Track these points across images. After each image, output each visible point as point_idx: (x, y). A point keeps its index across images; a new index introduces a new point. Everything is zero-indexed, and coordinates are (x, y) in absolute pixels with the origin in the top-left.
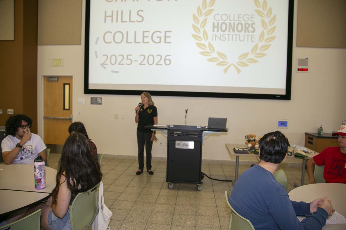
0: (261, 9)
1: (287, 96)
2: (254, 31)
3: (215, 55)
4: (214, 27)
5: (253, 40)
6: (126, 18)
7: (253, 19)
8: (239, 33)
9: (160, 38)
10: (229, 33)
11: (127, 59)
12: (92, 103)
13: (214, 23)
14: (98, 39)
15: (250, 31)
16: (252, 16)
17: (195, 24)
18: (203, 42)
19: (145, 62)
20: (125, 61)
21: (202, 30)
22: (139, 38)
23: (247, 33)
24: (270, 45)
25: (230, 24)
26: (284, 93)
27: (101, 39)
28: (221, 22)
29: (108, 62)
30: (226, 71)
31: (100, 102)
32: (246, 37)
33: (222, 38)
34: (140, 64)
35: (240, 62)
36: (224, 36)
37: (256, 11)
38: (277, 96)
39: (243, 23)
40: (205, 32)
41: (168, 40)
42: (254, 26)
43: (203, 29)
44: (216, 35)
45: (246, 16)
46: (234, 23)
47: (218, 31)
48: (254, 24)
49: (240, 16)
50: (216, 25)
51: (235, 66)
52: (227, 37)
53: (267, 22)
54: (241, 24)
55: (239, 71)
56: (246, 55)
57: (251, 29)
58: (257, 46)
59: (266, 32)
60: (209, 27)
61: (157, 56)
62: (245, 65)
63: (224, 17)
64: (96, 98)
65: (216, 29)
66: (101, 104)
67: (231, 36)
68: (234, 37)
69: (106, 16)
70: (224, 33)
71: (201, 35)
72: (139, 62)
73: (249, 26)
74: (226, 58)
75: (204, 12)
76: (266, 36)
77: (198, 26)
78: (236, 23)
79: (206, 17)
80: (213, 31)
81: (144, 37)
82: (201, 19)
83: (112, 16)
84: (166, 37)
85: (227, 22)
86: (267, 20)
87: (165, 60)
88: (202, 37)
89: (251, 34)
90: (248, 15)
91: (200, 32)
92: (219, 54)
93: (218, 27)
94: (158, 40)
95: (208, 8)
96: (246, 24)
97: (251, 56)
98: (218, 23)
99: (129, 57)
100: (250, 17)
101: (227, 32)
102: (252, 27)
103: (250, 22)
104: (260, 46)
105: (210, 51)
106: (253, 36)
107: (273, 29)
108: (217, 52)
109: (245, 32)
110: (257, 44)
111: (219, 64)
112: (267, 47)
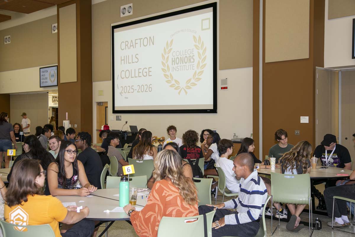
0: (197, 44)
1: (214, 110)
2: (194, 61)
3: (173, 82)
4: (173, 61)
5: (194, 68)
6: (130, 60)
7: (193, 52)
8: (186, 64)
9: (146, 72)
11: (132, 89)
12: (116, 120)
13: (172, 59)
14: (118, 76)
15: (192, 62)
16: (193, 50)
17: (163, 61)
18: (167, 73)
19: (140, 90)
21: (166, 65)
22: (137, 74)
23: (190, 64)
24: (203, 71)
25: (181, 57)
26: (212, 108)
27: (120, 76)
28: (176, 57)
29: (123, 92)
30: (179, 93)
31: (120, 119)
32: (190, 66)
33: (177, 69)
34: (138, 92)
35: (187, 86)
36: (178, 67)
37: (195, 46)
38: (208, 111)
39: (188, 56)
40: (168, 66)
41: (150, 74)
44: (174, 68)
45: (189, 51)
46: (183, 57)
47: (175, 64)
48: (194, 56)
49: (186, 51)
50: (173, 60)
51: (184, 89)
53: (201, 54)
54: (186, 57)
55: (186, 93)
56: (190, 80)
57: (192, 60)
58: (195, 73)
59: (201, 61)
60: (170, 62)
61: (145, 85)
62: (190, 88)
63: (178, 53)
64: (119, 116)
65: (173, 63)
66: (121, 120)
67: (181, 67)
68: (183, 67)
69: (121, 60)
70: (178, 65)
71: (166, 68)
72: (137, 90)
73: (191, 58)
74: (179, 83)
75: (167, 51)
76: (201, 65)
77: (165, 62)
78: (184, 56)
79: (168, 55)
80: (172, 65)
81: (139, 73)
82: (166, 56)
83: (124, 60)
84: (149, 72)
85: (179, 57)
86: (201, 52)
87: (149, 88)
89: (192, 64)
90: (190, 50)
91: (165, 65)
92: (176, 81)
94: (145, 74)
95: (169, 48)
97: (193, 81)
98: (174, 58)
99: (133, 87)
100: (191, 51)
101: (179, 65)
102: (193, 58)
103: (191, 55)
104: (197, 72)
105: (171, 80)
106: (193, 66)
107: (205, 58)
108: (175, 80)
109: (189, 63)
110: (196, 71)
111: (176, 89)
112: (201, 72)
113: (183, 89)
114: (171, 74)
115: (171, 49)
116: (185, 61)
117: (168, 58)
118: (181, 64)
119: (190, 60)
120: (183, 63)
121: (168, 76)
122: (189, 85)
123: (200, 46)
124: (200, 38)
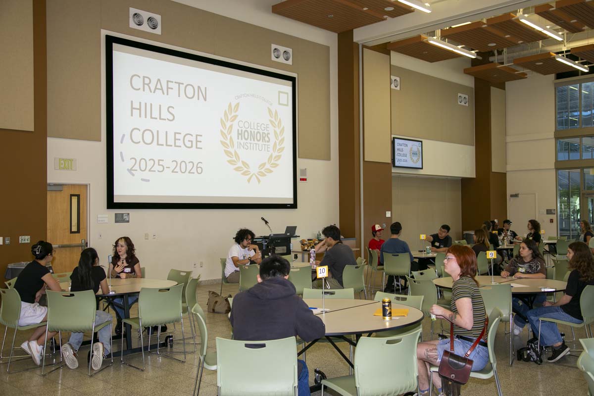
0: (273, 119)
1: (294, 206)
2: (269, 141)
3: (240, 164)
4: (238, 134)
5: (269, 149)
6: (156, 114)
8: (258, 143)
9: (192, 142)
10: (251, 142)
11: (159, 165)
12: (116, 222)
13: (238, 130)
14: (124, 135)
17: (223, 129)
18: (231, 149)
19: (178, 169)
20: (157, 167)
22: (171, 141)
24: (281, 155)
25: (251, 131)
26: (292, 202)
27: (127, 137)
28: (244, 129)
29: (137, 167)
30: (249, 181)
31: (128, 219)
32: (264, 146)
33: (245, 146)
34: (173, 172)
35: (260, 172)
37: (271, 121)
38: (287, 206)
39: (261, 132)
40: (231, 139)
41: (199, 145)
42: (269, 136)
43: (230, 135)
44: (240, 143)
47: (242, 139)
48: (269, 134)
49: (258, 125)
50: (240, 132)
51: (256, 176)
52: (249, 145)
53: (278, 133)
55: (259, 181)
56: (264, 164)
57: (267, 139)
58: (271, 156)
59: (278, 142)
60: (234, 135)
61: (189, 163)
62: (264, 175)
64: (123, 214)
65: (240, 136)
66: (128, 222)
67: (252, 145)
69: (132, 108)
70: (247, 141)
71: (228, 142)
72: (172, 169)
75: (230, 117)
76: (278, 147)
77: (226, 132)
78: (256, 131)
79: (232, 123)
80: (238, 139)
81: (175, 139)
82: (228, 124)
83: (140, 109)
84: (197, 141)
85: (249, 130)
86: (278, 131)
87: (197, 168)
88: (229, 145)
89: (267, 144)
91: (227, 138)
92: (243, 163)
93: (241, 134)
94: (189, 144)
95: (233, 114)
96: (263, 133)
97: (268, 166)
98: (242, 130)
99: (161, 163)
100: (265, 127)
101: (249, 141)
102: (267, 137)
103: (266, 132)
104: (274, 156)
105: (235, 160)
106: (269, 146)
107: (283, 140)
108: (242, 161)
109: (263, 141)
110: (272, 154)
111: (244, 174)
112: (278, 157)
113: (254, 176)
114: (235, 152)
115: (236, 117)
116: (257, 139)
117: (231, 126)
118: (251, 140)
119: (264, 138)
120: (254, 140)
121: (231, 153)
122: (263, 170)
123: (277, 123)
124: (276, 112)
